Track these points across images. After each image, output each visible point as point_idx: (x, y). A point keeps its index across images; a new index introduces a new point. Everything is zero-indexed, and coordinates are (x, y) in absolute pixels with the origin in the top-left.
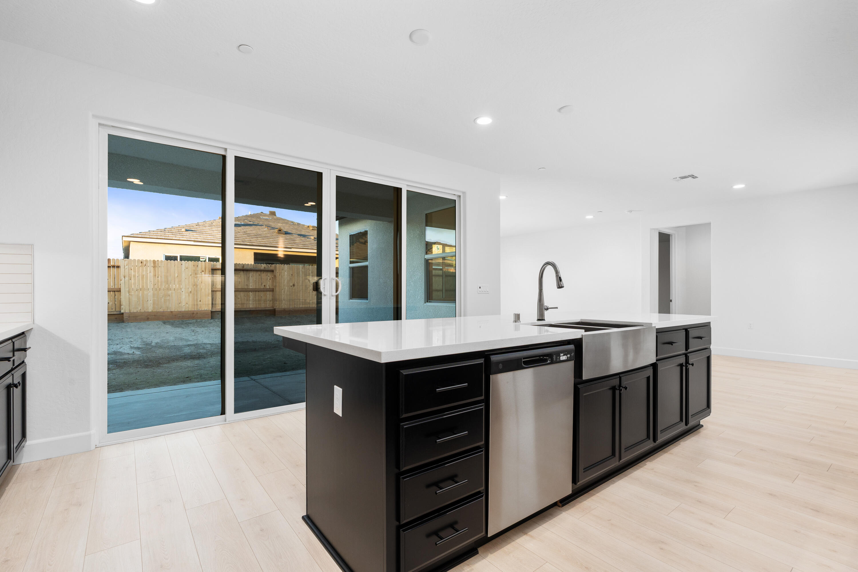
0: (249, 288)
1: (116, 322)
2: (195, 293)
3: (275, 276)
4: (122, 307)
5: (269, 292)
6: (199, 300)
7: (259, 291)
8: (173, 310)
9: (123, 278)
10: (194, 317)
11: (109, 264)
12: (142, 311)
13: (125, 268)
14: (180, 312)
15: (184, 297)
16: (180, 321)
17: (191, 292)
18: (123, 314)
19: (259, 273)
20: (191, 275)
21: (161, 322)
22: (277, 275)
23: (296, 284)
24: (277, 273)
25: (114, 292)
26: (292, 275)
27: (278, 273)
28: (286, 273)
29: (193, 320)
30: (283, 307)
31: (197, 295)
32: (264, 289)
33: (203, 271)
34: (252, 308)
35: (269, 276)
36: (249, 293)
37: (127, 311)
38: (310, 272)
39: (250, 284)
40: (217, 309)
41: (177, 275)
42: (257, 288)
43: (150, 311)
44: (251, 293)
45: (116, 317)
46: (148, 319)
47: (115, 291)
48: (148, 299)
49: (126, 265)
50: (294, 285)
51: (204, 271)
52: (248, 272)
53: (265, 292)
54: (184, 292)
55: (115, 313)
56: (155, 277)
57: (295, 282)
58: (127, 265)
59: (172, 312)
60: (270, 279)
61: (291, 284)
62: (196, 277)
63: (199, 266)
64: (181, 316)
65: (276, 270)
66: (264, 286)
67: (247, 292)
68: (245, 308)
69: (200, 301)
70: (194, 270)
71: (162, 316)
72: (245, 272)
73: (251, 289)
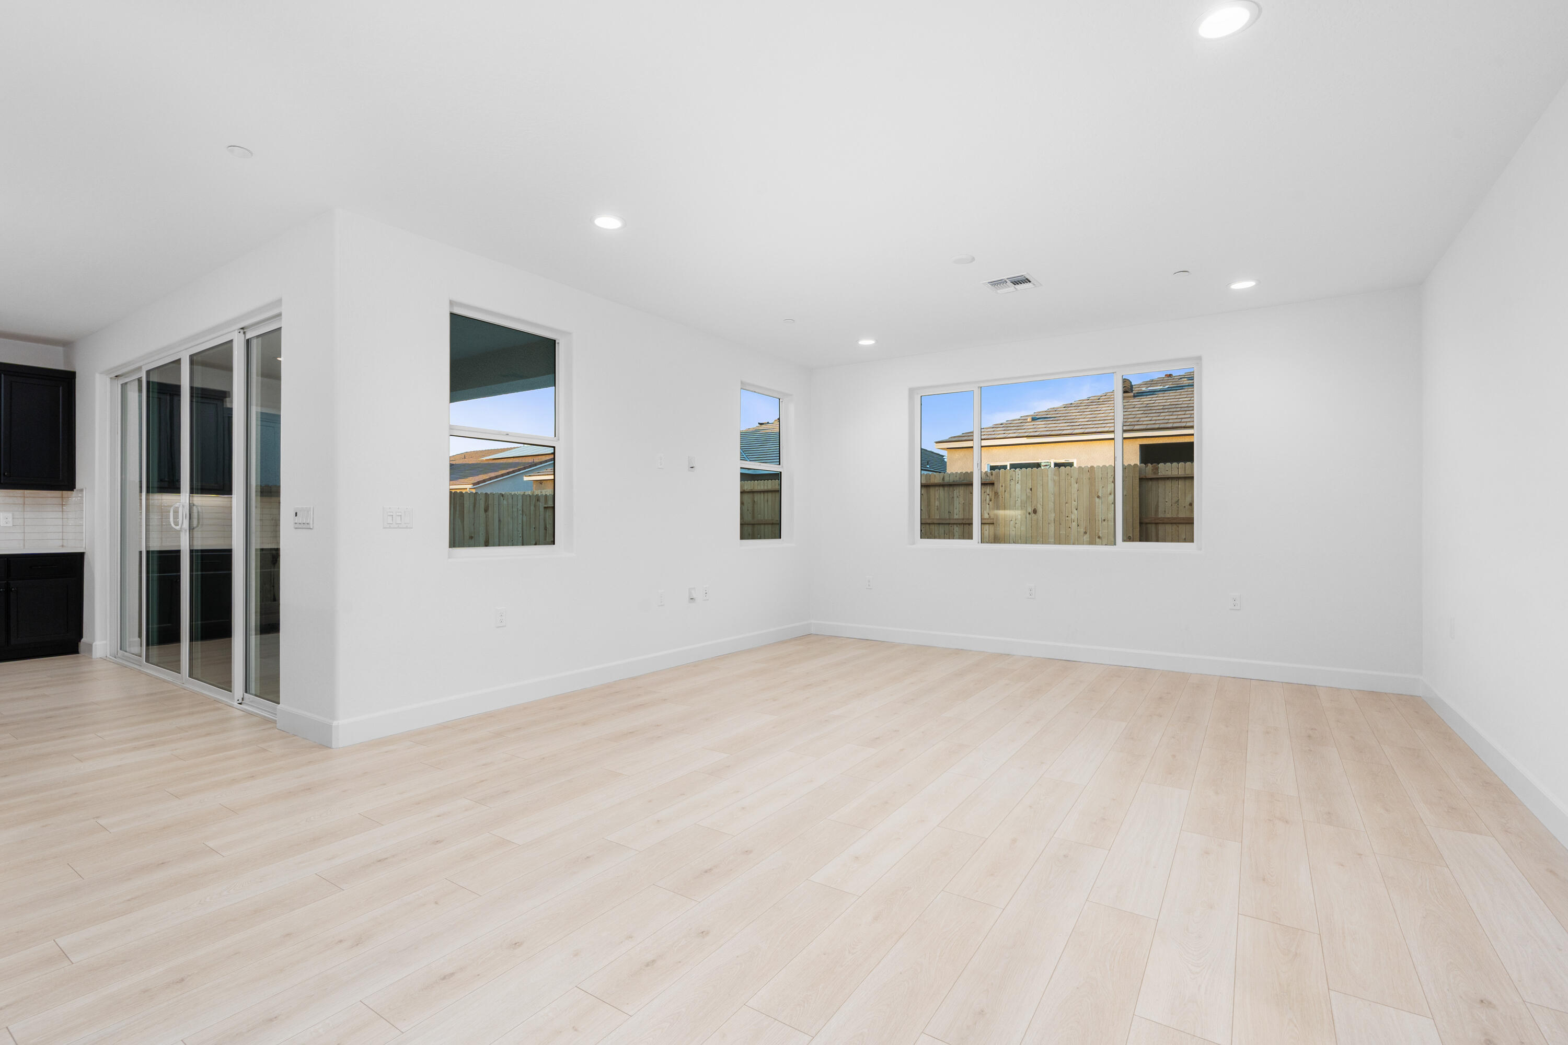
5: (987, 526)
22: (1001, 490)
23: (1040, 510)
24: (1001, 488)
26: (1031, 489)
27: (1002, 486)
28: (1018, 487)
35: (989, 495)
50: (1035, 512)
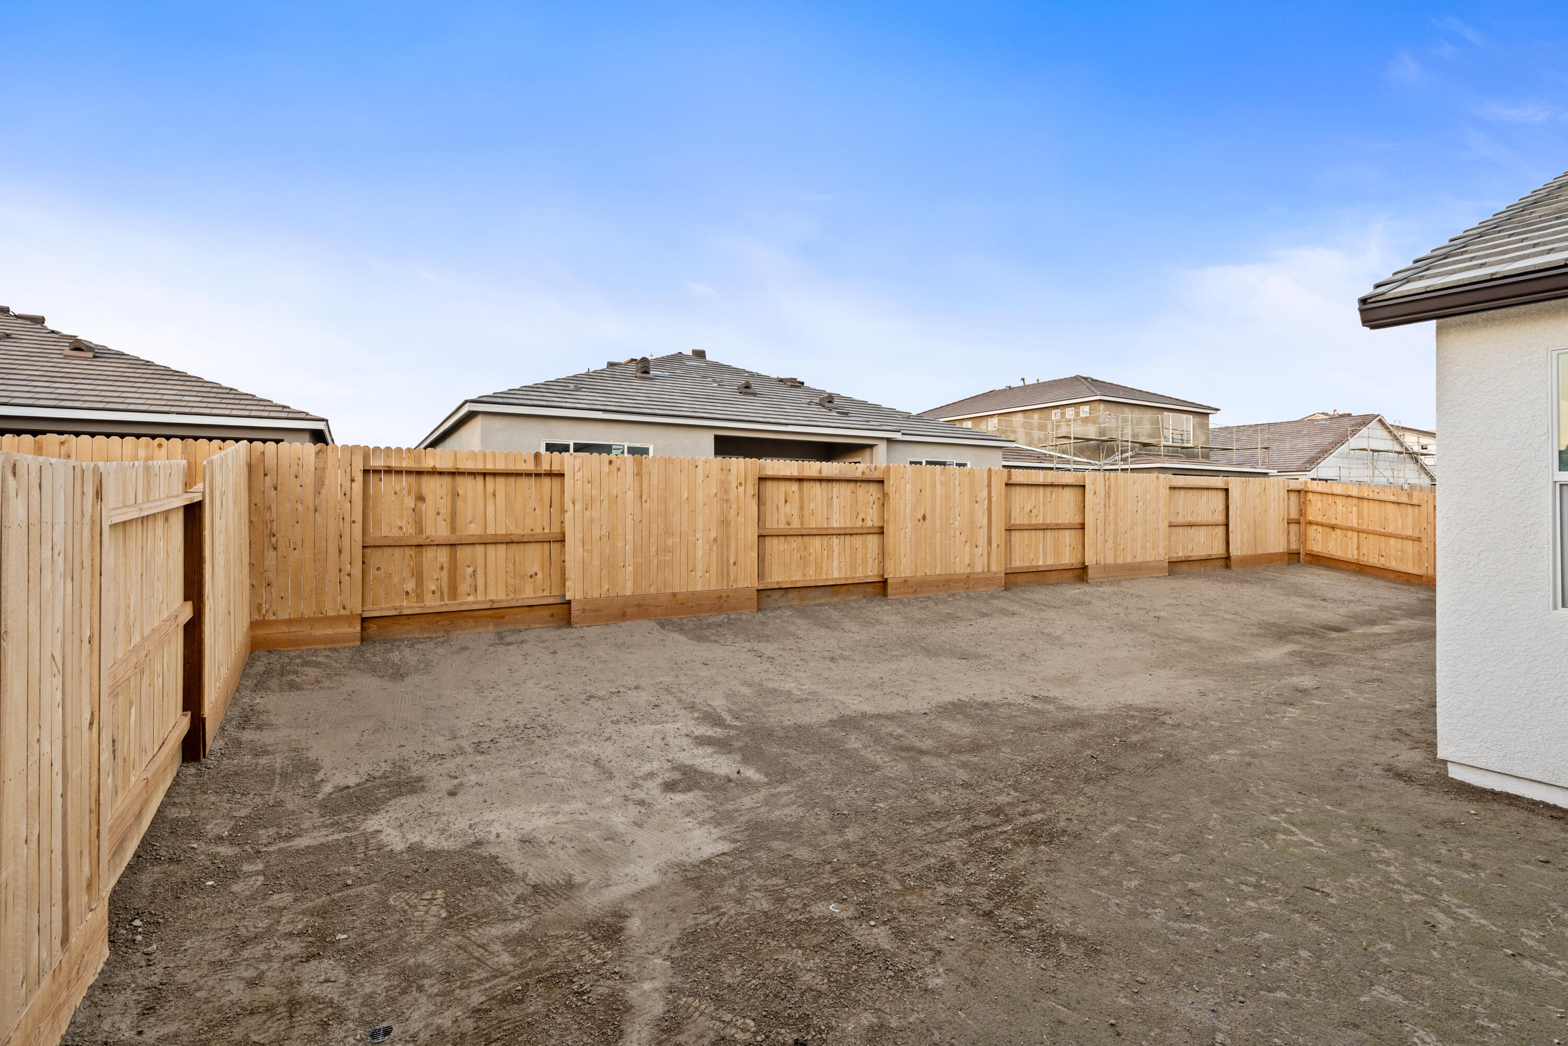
0: (831, 526)
1: (551, 625)
2: (725, 544)
3: (885, 495)
4: (568, 584)
5: (872, 536)
6: (732, 561)
7: (851, 535)
8: (677, 590)
9: (571, 505)
10: (721, 608)
11: (539, 468)
12: (611, 594)
13: (576, 478)
14: (693, 593)
15: (700, 553)
16: (694, 619)
17: (715, 540)
18: (569, 602)
19: (852, 485)
20: (716, 495)
21: (653, 623)
22: (892, 491)
23: (928, 515)
25: (548, 544)
26: (921, 491)
27: (893, 485)
28: (909, 487)
29: (721, 615)
30: (903, 575)
31: (727, 546)
32: (862, 528)
33: (741, 484)
34: (840, 579)
35: (872, 496)
36: (831, 541)
37: (579, 596)
38: (957, 482)
39: (835, 517)
40: (768, 583)
41: (686, 496)
42: (849, 525)
43: (629, 592)
44: (835, 540)
45: (551, 611)
46: (624, 616)
47: (550, 542)
48: (625, 562)
49: (576, 469)
50: (924, 518)
51: (743, 483)
52: (830, 484)
53: (864, 536)
54: (700, 542)
55: (550, 601)
56: (639, 500)
57: (927, 510)
58: (579, 470)
59: (674, 595)
60: (874, 503)
61: (920, 516)
62: (726, 500)
63: (732, 471)
64: (694, 604)
65: (889, 479)
66: (863, 520)
67: (829, 537)
68: (826, 580)
69: (735, 564)
70: (723, 483)
71: (655, 606)
72: (824, 484)
73: (837, 528)
